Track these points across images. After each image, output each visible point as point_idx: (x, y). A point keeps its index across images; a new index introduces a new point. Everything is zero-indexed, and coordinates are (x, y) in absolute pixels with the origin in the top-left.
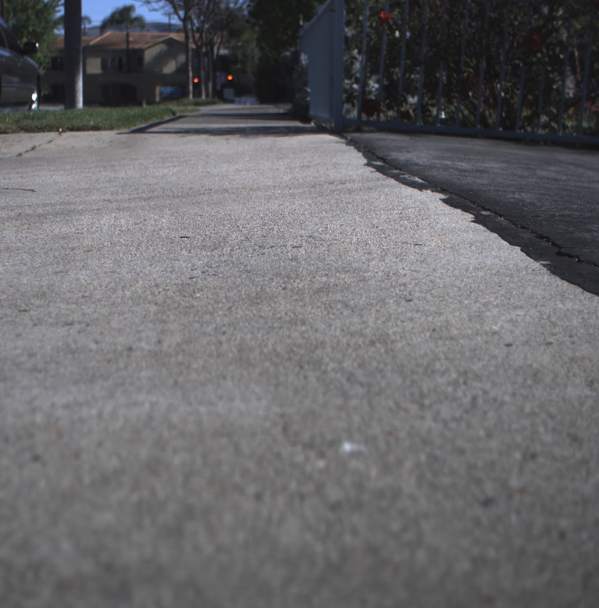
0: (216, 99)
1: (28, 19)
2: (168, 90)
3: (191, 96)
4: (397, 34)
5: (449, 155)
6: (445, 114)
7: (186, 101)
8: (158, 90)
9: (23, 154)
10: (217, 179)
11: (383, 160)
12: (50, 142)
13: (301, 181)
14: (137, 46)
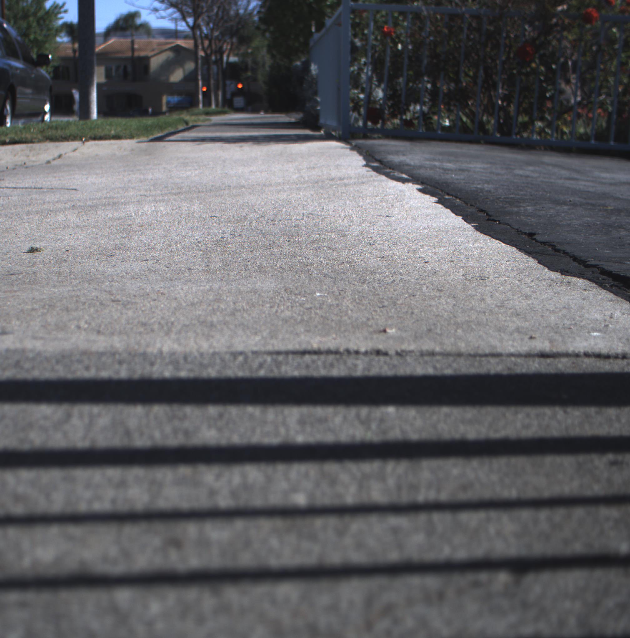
0: (226, 109)
1: (29, 27)
2: (175, 99)
3: (201, 106)
4: (400, 47)
5: (441, 157)
6: (450, 121)
7: (196, 110)
8: (165, 99)
9: (51, 161)
10: (235, 178)
11: (380, 162)
12: (75, 150)
13: (307, 179)
14: (143, 54)
